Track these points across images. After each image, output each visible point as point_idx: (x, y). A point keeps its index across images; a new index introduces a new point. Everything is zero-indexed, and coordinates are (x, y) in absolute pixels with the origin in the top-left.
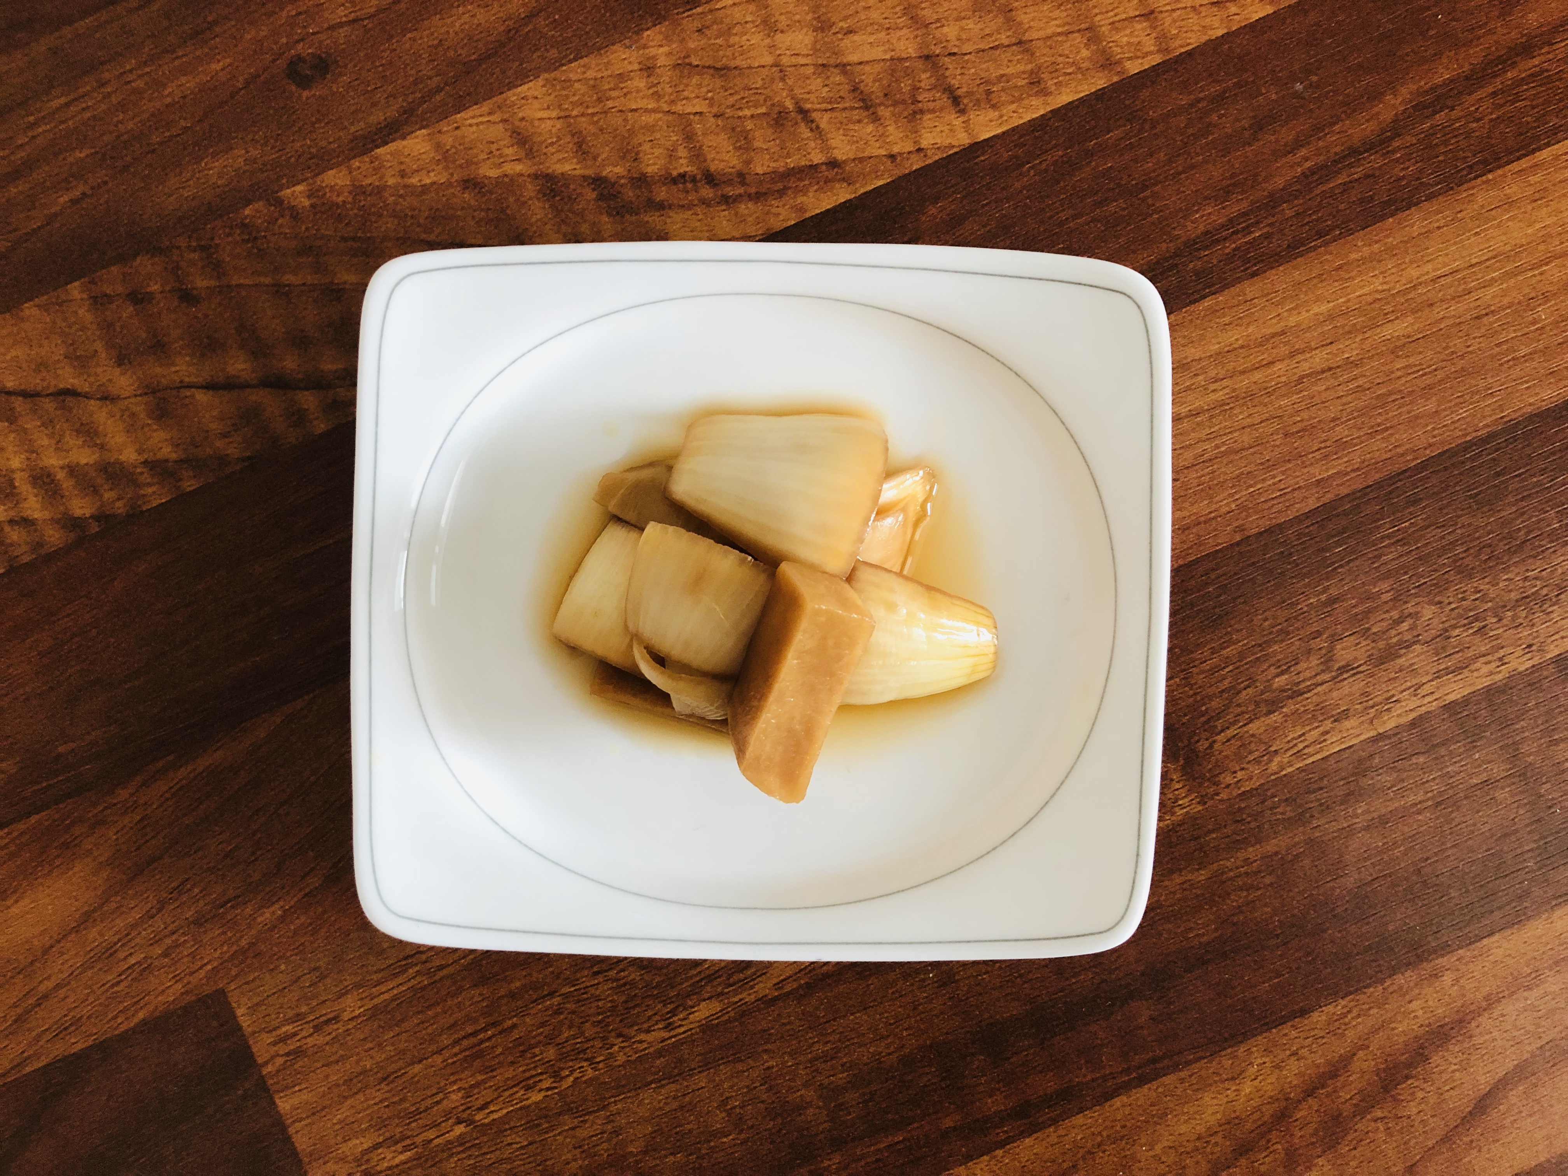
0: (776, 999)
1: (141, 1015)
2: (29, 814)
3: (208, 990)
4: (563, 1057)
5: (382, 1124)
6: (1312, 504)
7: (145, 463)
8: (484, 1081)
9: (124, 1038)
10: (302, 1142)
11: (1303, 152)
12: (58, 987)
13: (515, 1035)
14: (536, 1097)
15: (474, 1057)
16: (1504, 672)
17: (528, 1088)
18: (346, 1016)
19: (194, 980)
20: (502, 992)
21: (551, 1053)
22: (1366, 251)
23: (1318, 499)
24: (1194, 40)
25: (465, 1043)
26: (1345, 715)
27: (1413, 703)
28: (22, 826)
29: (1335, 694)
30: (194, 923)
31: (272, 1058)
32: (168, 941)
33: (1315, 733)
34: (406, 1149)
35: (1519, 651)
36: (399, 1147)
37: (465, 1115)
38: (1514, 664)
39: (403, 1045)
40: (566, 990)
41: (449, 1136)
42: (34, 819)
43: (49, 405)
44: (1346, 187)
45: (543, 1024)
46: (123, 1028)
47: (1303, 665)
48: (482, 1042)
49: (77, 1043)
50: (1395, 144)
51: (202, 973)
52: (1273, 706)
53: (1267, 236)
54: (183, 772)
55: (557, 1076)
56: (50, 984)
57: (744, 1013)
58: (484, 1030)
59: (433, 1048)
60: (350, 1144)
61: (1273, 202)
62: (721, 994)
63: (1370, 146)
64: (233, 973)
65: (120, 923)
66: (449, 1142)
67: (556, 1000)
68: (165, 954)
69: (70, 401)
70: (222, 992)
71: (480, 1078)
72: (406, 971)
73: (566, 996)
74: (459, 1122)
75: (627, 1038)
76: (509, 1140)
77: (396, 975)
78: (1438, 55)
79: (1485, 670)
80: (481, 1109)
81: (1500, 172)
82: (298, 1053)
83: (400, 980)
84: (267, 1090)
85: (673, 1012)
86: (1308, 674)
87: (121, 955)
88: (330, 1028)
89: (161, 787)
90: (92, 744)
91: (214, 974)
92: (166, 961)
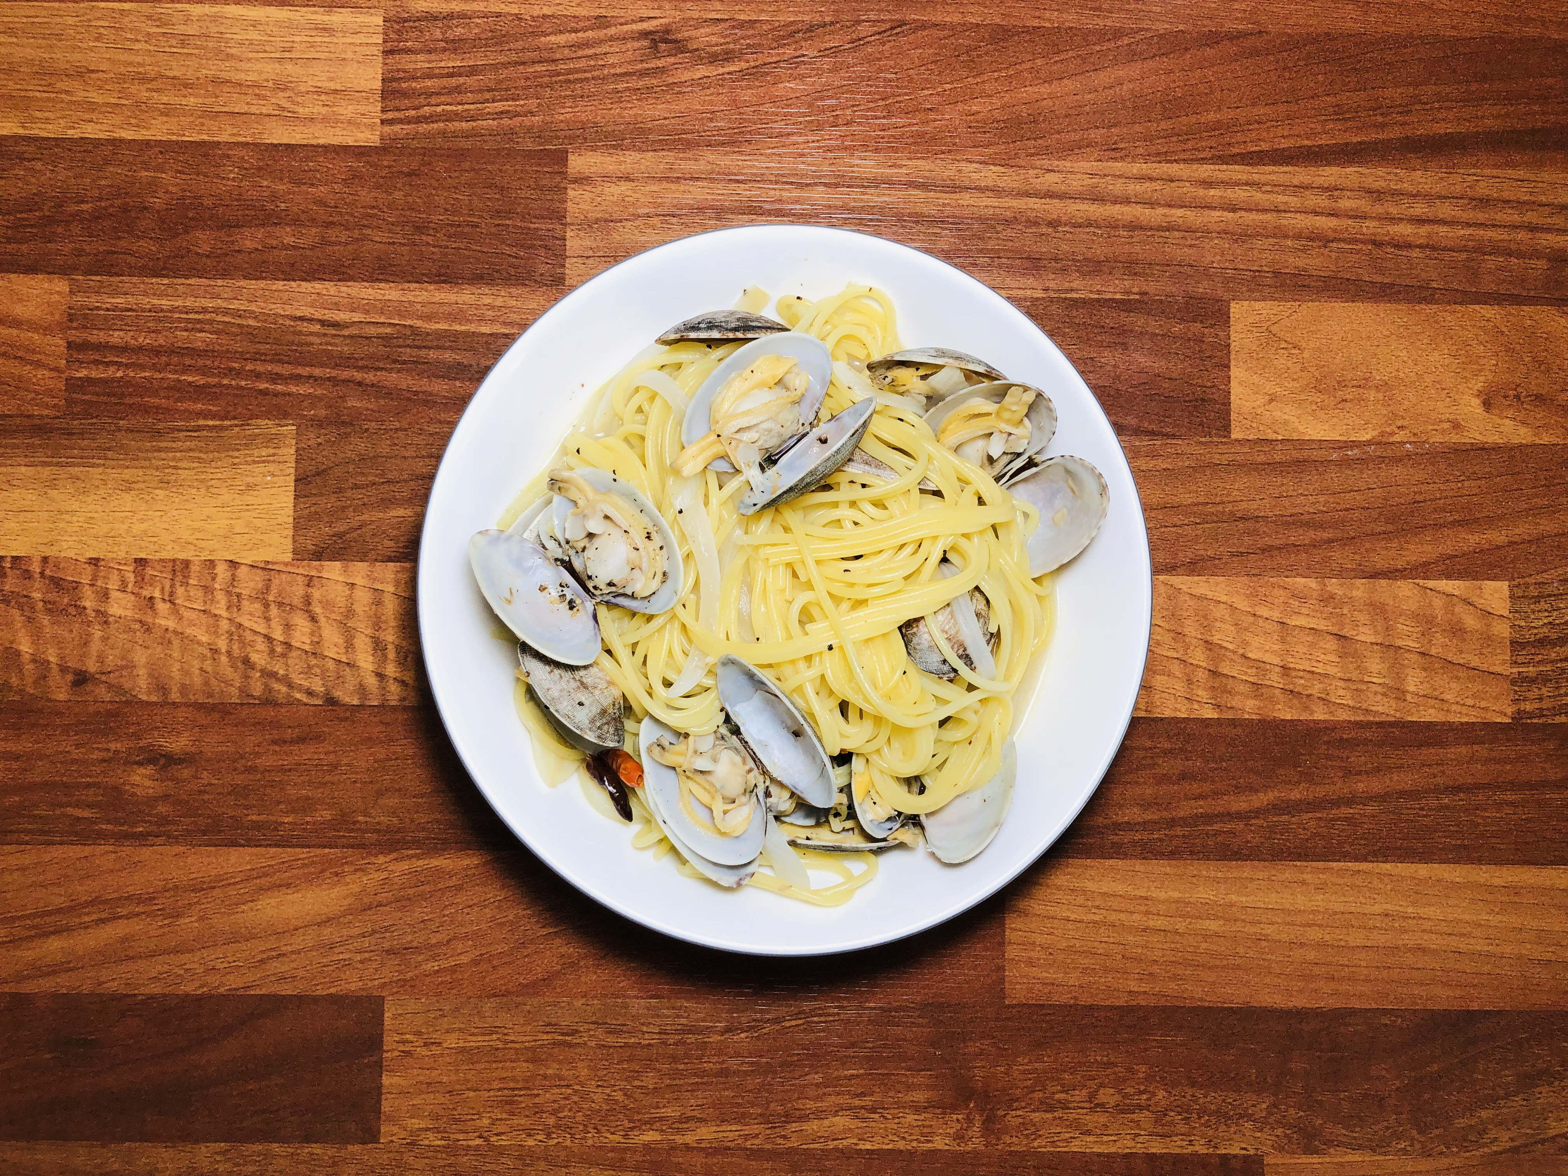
0: (694, 1148)
1: (332, 991)
2: (325, 847)
3: (375, 994)
4: (558, 1127)
5: (437, 1117)
6: (1121, 1003)
8: (506, 1120)
9: (316, 1000)
10: (386, 1107)
11: (1202, 803)
12: (292, 952)
13: (537, 1100)
14: (531, 1142)
15: (507, 1103)
16: (1190, 1149)
17: (529, 1135)
18: (445, 1045)
19: (370, 984)
20: (541, 1072)
21: (552, 1121)
22: (1213, 874)
23: (1126, 1002)
24: (1168, 713)
25: (506, 1092)
26: (1088, 1133)
27: (1130, 1144)
28: (319, 851)
29: (1088, 1117)
30: (387, 951)
31: (393, 1050)
32: (366, 955)
33: (1068, 1135)
34: (442, 1139)
35: (1202, 1142)
36: (439, 1136)
37: (486, 1134)
38: (1197, 1148)
39: (469, 1077)
40: (576, 1087)
41: (471, 1143)
42: (327, 850)
44: (1217, 833)
45: (555, 1101)
46: (317, 993)
47: (1077, 1092)
48: (516, 1095)
49: (286, 990)
50: (1253, 821)
51: (376, 983)
52: (1050, 1109)
53: (1161, 840)
54: (420, 863)
55: (549, 1136)
56: (290, 949)
57: (673, 1148)
58: (520, 1089)
59: (486, 1086)
60: (413, 1121)
61: (1172, 823)
62: (662, 1131)
63: (1239, 816)
64: (394, 990)
65: (345, 932)
66: (469, 1146)
67: (569, 1091)
68: (361, 962)
70: (383, 998)
71: (504, 1116)
72: (491, 1034)
73: (576, 1091)
74: (480, 1137)
75: (599, 1132)
76: (503, 1160)
77: (483, 1034)
78: (1299, 782)
79: (1179, 1143)
80: (497, 1135)
81: (1305, 864)
82: (408, 1053)
83: (487, 1038)
84: (381, 1067)
85: (632, 1129)
86: (1077, 1099)
87: (336, 950)
88: (433, 1047)
89: (405, 866)
90: (378, 823)
91: (383, 986)
92: (360, 966)
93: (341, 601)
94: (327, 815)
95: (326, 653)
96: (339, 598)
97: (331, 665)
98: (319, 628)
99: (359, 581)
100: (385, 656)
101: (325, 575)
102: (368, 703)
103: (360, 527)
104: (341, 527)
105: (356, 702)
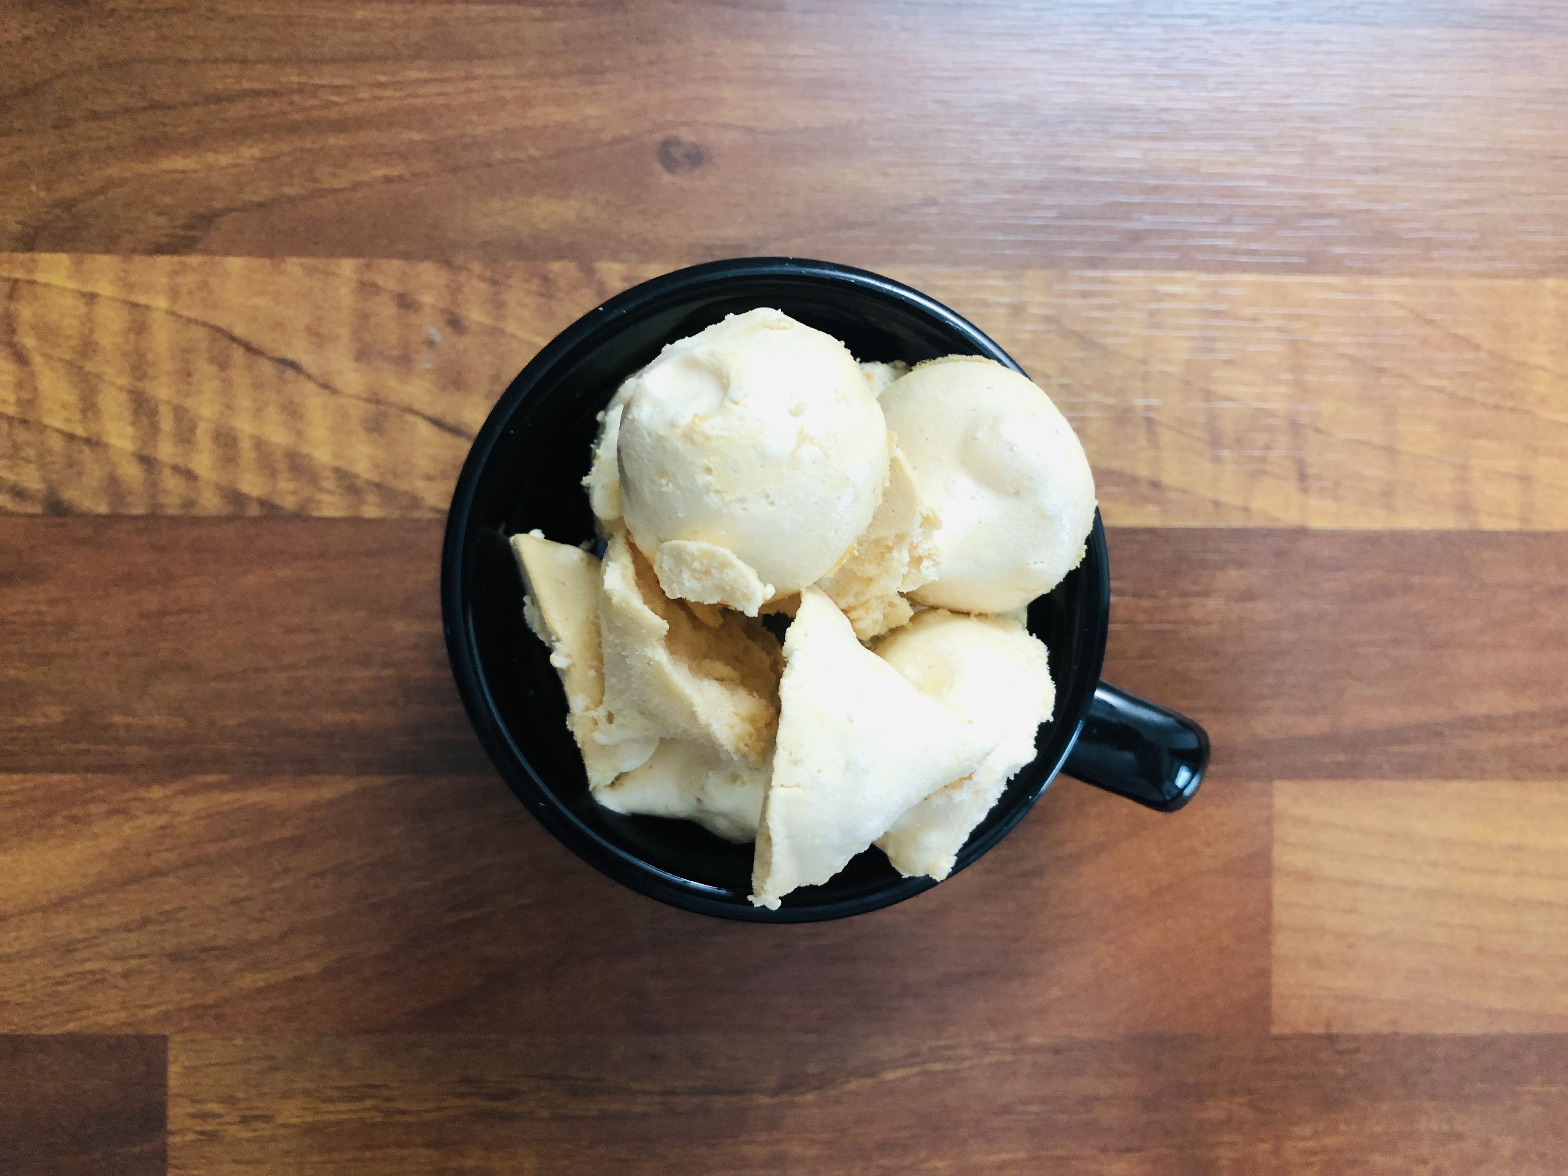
1: (71, 1027)
2: (53, 771)
3: (151, 1030)
6: (1473, 1030)
7: (337, 470)
9: (43, 1043)
18: (279, 1120)
19: (141, 1015)
24: (1557, 524)
28: (39, 779)
30: (168, 955)
31: (186, 1130)
32: (133, 963)
42: (55, 778)
43: (266, 368)
46: (46, 1031)
51: (152, 1012)
54: (227, 797)
64: (186, 1024)
65: (93, 923)
68: (126, 975)
69: (290, 374)
70: (165, 1038)
72: (362, 1099)
82: (211, 1137)
84: (164, 1160)
87: (78, 955)
88: (260, 1125)
89: (199, 803)
90: (151, 728)
91: (165, 1018)
92: (121, 983)
93: (71, 325)
94: (55, 713)
95: (47, 421)
96: (67, 321)
97: (56, 443)
98: (32, 374)
99: (105, 288)
100: (154, 427)
101: (41, 277)
102: (124, 511)
103: (103, 190)
104: (68, 190)
105: (103, 509)
